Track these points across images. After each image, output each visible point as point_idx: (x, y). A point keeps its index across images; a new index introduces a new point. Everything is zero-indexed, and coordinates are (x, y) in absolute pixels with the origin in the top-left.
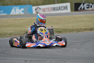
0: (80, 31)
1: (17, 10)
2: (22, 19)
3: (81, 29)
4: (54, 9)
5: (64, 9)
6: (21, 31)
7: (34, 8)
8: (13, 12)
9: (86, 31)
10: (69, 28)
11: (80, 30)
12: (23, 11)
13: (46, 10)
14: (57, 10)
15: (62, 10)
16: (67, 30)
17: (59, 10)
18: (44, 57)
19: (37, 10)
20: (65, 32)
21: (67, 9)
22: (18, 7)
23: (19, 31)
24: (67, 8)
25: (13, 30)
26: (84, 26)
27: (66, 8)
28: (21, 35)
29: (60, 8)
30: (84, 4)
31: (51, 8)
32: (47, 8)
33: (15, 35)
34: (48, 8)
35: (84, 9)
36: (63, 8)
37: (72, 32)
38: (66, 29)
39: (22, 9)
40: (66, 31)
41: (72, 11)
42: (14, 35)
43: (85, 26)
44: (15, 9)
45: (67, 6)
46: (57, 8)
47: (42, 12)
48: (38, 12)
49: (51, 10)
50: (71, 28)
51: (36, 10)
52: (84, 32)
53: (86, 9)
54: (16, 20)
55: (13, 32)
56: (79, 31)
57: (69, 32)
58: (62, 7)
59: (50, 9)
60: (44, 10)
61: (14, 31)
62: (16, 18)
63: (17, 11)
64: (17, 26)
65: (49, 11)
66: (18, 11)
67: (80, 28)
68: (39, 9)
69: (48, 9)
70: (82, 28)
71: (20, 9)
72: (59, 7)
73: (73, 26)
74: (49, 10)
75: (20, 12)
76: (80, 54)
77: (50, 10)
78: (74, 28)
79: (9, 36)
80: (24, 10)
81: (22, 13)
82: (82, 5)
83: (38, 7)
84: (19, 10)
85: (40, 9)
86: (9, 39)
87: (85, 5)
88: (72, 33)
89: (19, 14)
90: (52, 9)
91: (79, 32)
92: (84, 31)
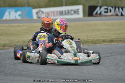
0: (97, 44)
1: (12, 13)
2: (18, 26)
3: (97, 40)
4: (61, 13)
5: (74, 14)
6: (18, 42)
7: (35, 11)
8: (7, 16)
9: (104, 43)
11: (96, 42)
12: (19, 15)
13: (50, 14)
14: (65, 14)
15: (72, 14)
17: (67, 15)
18: (51, 76)
19: (39, 14)
21: (78, 14)
22: (14, 10)
23: (15, 42)
24: (78, 12)
25: (7, 39)
26: (102, 37)
27: (76, 12)
29: (69, 12)
30: (101, 7)
31: (57, 11)
32: (51, 12)
33: (11, 47)
34: (54, 12)
35: (100, 13)
36: (72, 12)
39: (19, 13)
41: (84, 16)
42: (8, 47)
43: (104, 37)
44: (10, 13)
45: (78, 10)
46: (65, 11)
48: (39, 16)
49: (57, 14)
50: (85, 39)
51: (37, 13)
52: (102, 44)
53: (103, 13)
54: (11, 26)
55: (7, 42)
57: (82, 44)
58: (72, 10)
59: (55, 13)
60: (48, 14)
61: (9, 41)
62: (10, 25)
63: (11, 14)
64: (13, 35)
65: (54, 16)
66: (13, 14)
67: (97, 38)
68: (41, 13)
69: (53, 13)
70: (100, 39)
71: (16, 12)
72: (68, 11)
73: (88, 36)
74: (54, 14)
75: (15, 17)
76: (98, 74)
77: (55, 15)
78: (89, 40)
79: (2, 47)
80: (22, 13)
81: (19, 18)
82: (98, 8)
83: (40, 11)
84: (14, 13)
85: (43, 12)
86: (2, 51)
87: (103, 9)
88: (86, 45)
89: (14, 18)
90: (59, 13)
91: (95, 45)
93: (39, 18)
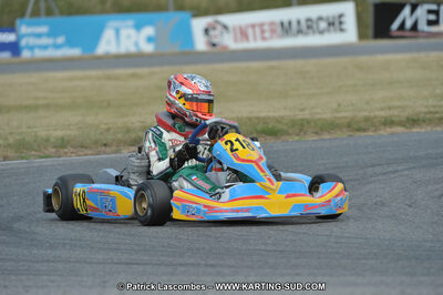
0: (364, 130)
1: (124, 33)
2: (134, 76)
3: (367, 119)
4: (286, 28)
5: (328, 30)
6: (108, 130)
7: (199, 24)
8: (108, 43)
9: (388, 130)
10: (318, 116)
11: (362, 125)
12: (150, 39)
13: (250, 31)
14: (300, 32)
15: (321, 32)
16: (308, 123)
17: (306, 34)
19: (212, 33)
20: (298, 135)
21: (342, 30)
22: (130, 22)
24: (341, 23)
25: (80, 123)
26: (382, 109)
27: (336, 23)
28: (105, 145)
29: (310, 26)
30: (415, 7)
31: (272, 24)
32: (253, 26)
33: (82, 147)
34: (261, 25)
36: (323, 25)
37: (329, 133)
38: (302, 120)
39: (149, 31)
40: (301, 130)
41: (361, 36)
42: (74, 147)
44: (117, 31)
45: (341, 16)
46: (299, 22)
47: (236, 40)
48: (215, 40)
49: (273, 31)
50: (328, 116)
51: (206, 31)
52: (381, 132)
55: (73, 133)
56: (358, 130)
57: (316, 133)
58: (320, 19)
59: (266, 27)
60: (243, 33)
61: (79, 129)
63: (124, 36)
64: (109, 105)
65: (264, 38)
66: (129, 37)
67: (366, 114)
69: (258, 30)
70: (375, 117)
71: (138, 27)
72: (308, 20)
74: (263, 32)
75: (136, 44)
77: (267, 35)
79: (53, 150)
80: (157, 31)
81: (148, 48)
83: (217, 22)
84: (132, 32)
85: (225, 27)
88: (327, 137)
89: (133, 49)
90: (279, 29)
92: (382, 127)
93: (214, 45)
